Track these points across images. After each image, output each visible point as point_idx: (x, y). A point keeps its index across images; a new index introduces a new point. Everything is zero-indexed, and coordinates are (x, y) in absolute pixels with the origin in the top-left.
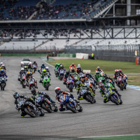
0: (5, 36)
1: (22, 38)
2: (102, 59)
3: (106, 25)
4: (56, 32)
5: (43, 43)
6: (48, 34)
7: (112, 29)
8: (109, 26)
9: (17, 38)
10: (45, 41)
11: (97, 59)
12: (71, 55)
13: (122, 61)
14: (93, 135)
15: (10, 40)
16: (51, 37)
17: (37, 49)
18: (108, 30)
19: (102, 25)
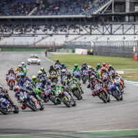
0: (6, 32)
1: (22, 33)
2: (100, 55)
3: (105, 21)
4: (56, 28)
5: (43, 38)
6: (48, 30)
7: (111, 25)
8: (108, 22)
9: (17, 33)
10: (44, 36)
11: (96, 54)
12: (70, 50)
13: (120, 56)
14: (92, 129)
15: (10, 35)
16: (51, 32)
17: (37, 44)
18: (107, 27)
19: (101, 21)
